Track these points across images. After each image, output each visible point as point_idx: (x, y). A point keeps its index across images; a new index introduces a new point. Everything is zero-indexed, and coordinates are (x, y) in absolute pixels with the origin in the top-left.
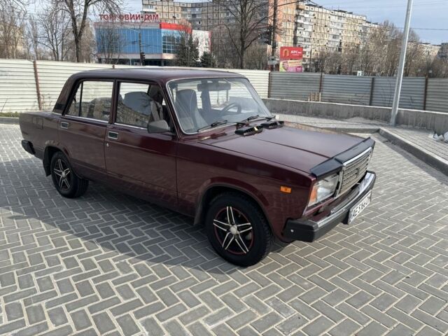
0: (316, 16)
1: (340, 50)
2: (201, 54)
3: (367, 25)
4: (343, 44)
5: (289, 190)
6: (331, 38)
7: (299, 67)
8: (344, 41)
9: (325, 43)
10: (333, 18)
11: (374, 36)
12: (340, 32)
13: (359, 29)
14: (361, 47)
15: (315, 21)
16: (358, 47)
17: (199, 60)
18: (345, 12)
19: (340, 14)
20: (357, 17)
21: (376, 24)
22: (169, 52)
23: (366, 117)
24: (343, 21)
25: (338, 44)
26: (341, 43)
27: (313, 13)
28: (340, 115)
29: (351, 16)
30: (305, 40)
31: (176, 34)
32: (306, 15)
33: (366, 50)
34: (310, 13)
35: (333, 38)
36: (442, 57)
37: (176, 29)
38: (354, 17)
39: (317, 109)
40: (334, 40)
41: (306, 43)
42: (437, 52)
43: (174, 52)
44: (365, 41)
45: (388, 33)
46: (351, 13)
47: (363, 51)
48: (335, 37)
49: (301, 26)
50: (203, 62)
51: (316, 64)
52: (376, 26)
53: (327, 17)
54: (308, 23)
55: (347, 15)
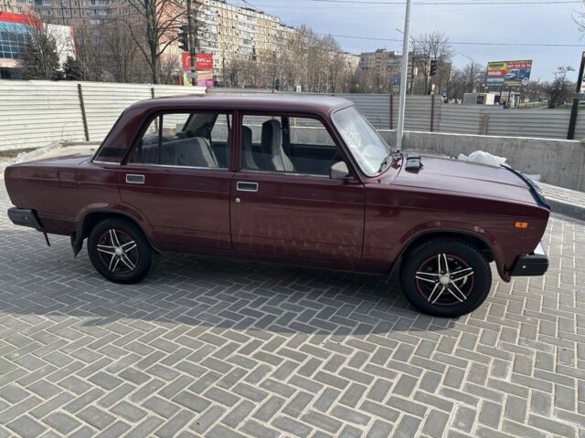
0: (220, 13)
1: (254, 58)
2: (62, 60)
3: (282, 28)
4: (257, 51)
5: (525, 225)
6: (241, 44)
7: (210, 80)
8: (257, 47)
9: (235, 50)
10: (241, 17)
11: (291, 42)
12: (252, 35)
13: (273, 32)
14: (278, 56)
15: (219, 19)
16: (275, 56)
17: (61, 69)
18: (254, 11)
19: (249, 13)
20: (270, 18)
21: (292, 28)
22: (8, 56)
24: (254, 22)
25: (251, 51)
26: (254, 50)
27: (215, 10)
29: (262, 16)
30: (210, 45)
31: (21, 29)
32: (206, 12)
33: (284, 58)
34: (212, 8)
35: (245, 43)
36: (363, 68)
37: (19, 21)
38: (266, 18)
39: (305, 135)
40: (245, 45)
41: (212, 49)
42: (357, 63)
43: (16, 57)
44: (281, 49)
45: (306, 40)
46: (262, 13)
47: (281, 60)
48: (246, 41)
49: (202, 26)
50: (67, 72)
51: (232, 77)
52: (292, 31)
53: (234, 15)
54: (211, 22)
55: (258, 15)
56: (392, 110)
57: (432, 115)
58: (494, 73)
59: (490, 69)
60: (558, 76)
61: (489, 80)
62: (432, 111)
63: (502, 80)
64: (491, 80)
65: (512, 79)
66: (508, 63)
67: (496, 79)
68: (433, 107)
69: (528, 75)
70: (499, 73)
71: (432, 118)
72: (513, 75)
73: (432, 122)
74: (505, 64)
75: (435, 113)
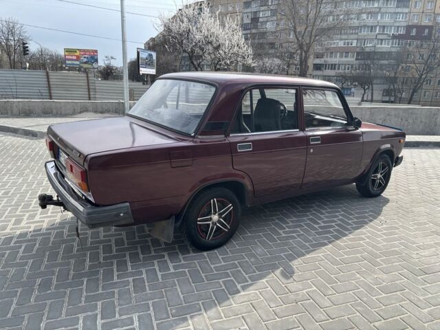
23: (96, 112)
28: (63, 113)
56: (49, 84)
57: (89, 89)
58: (70, 57)
59: (66, 53)
60: (106, 62)
61: (67, 62)
62: (88, 86)
63: (78, 63)
64: (70, 62)
65: (86, 63)
66: (80, 50)
67: (73, 62)
68: (88, 83)
69: (96, 61)
70: (75, 58)
71: (89, 91)
72: (85, 60)
73: (89, 95)
74: (78, 51)
75: (91, 87)
